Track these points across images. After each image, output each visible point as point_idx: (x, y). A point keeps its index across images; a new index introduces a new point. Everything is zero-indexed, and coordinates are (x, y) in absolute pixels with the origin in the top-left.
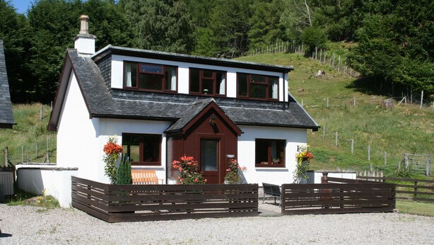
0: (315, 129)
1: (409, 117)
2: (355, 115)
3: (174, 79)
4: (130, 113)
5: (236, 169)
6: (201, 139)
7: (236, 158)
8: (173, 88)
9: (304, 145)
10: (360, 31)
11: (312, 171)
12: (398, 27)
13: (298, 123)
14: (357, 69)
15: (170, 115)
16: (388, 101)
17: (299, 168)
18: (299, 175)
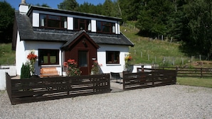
0: (132, 46)
1: (159, 44)
2: (140, 44)
3: (65, 23)
4: (42, 38)
5: (97, 65)
6: (79, 51)
7: (97, 60)
8: (65, 27)
9: (128, 53)
10: (139, 16)
11: (133, 65)
12: (153, 14)
13: (125, 43)
14: (139, 28)
15: (63, 39)
16: (151, 39)
17: (126, 64)
18: (126, 67)
